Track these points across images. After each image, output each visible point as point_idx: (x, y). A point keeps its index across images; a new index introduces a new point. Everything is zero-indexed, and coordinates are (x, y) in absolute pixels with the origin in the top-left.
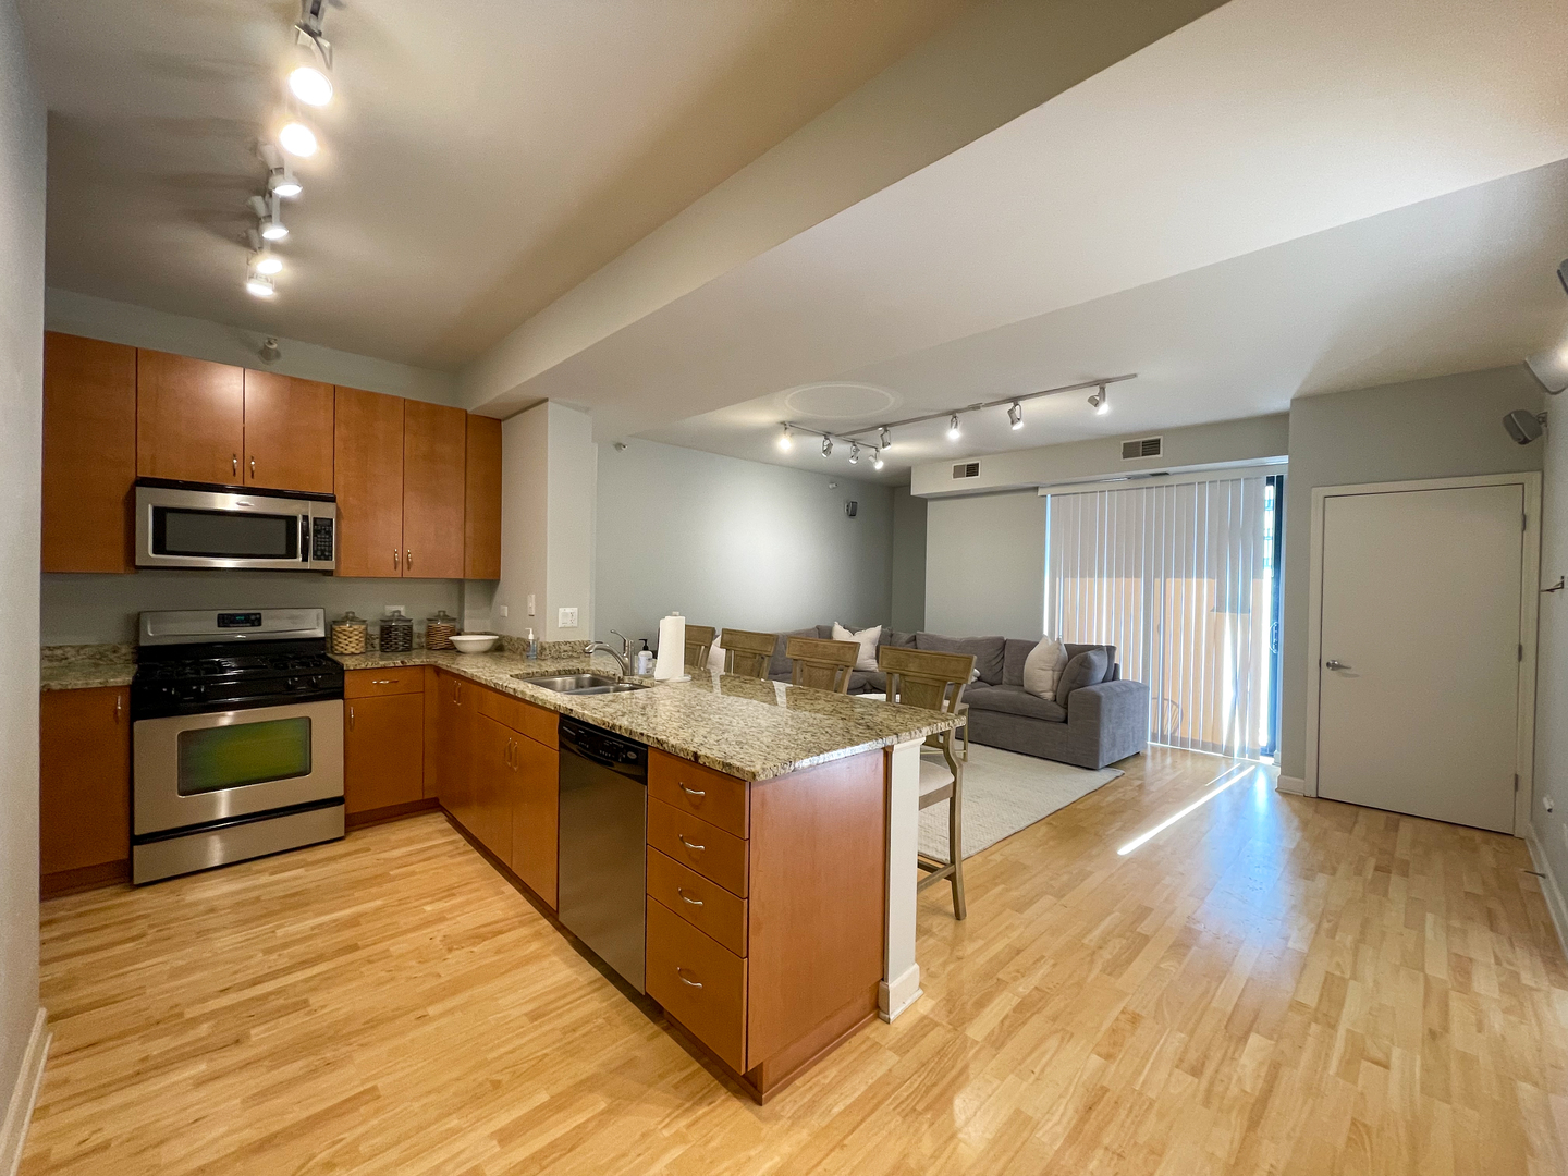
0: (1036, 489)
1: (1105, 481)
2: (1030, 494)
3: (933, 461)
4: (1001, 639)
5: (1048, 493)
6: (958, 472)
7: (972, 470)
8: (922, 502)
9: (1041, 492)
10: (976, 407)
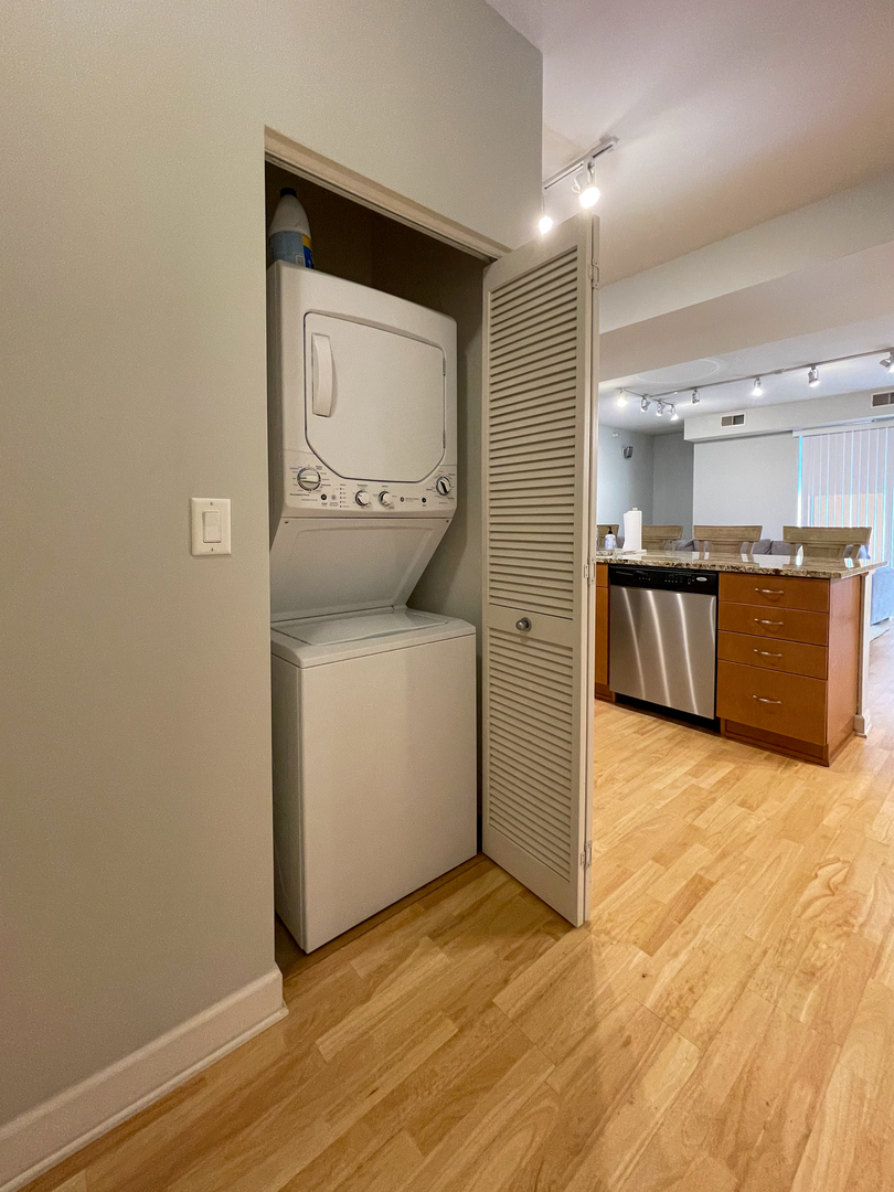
0: (791, 432)
1: (852, 424)
2: (788, 435)
3: (704, 415)
4: (768, 540)
5: (800, 434)
6: (726, 421)
7: (738, 420)
8: (691, 444)
9: (795, 434)
10: (779, 372)
